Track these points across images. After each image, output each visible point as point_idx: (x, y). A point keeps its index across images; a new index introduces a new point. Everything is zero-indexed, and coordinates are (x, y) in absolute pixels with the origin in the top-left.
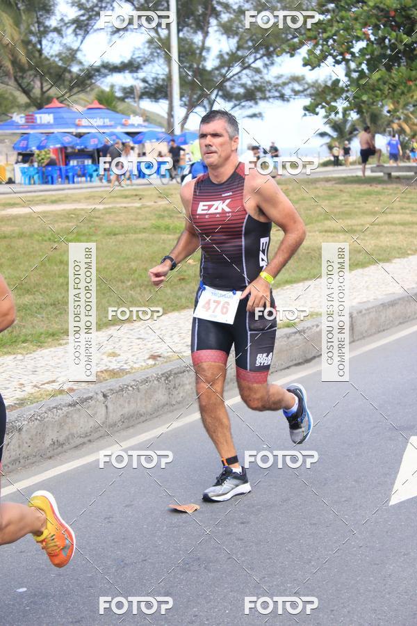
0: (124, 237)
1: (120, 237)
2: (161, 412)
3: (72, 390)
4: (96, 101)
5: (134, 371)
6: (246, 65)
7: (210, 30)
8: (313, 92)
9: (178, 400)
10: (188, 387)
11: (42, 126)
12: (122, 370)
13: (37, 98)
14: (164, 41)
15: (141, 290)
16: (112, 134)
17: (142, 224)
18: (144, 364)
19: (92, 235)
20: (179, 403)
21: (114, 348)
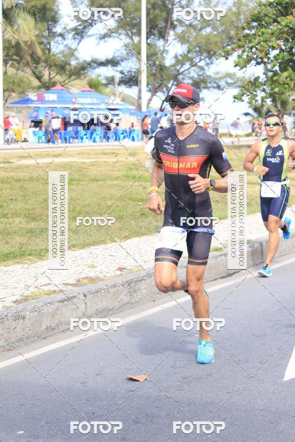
0: (103, 183)
1: (101, 183)
2: (124, 309)
3: (61, 291)
4: (87, 86)
5: (106, 278)
6: (194, 64)
7: (169, 38)
8: (240, 84)
9: (137, 300)
10: (144, 291)
11: (49, 102)
12: (98, 278)
13: (46, 82)
14: (137, 45)
16: (98, 109)
17: (116, 174)
18: (113, 274)
19: (81, 181)
20: (137, 302)
21: (93, 261)
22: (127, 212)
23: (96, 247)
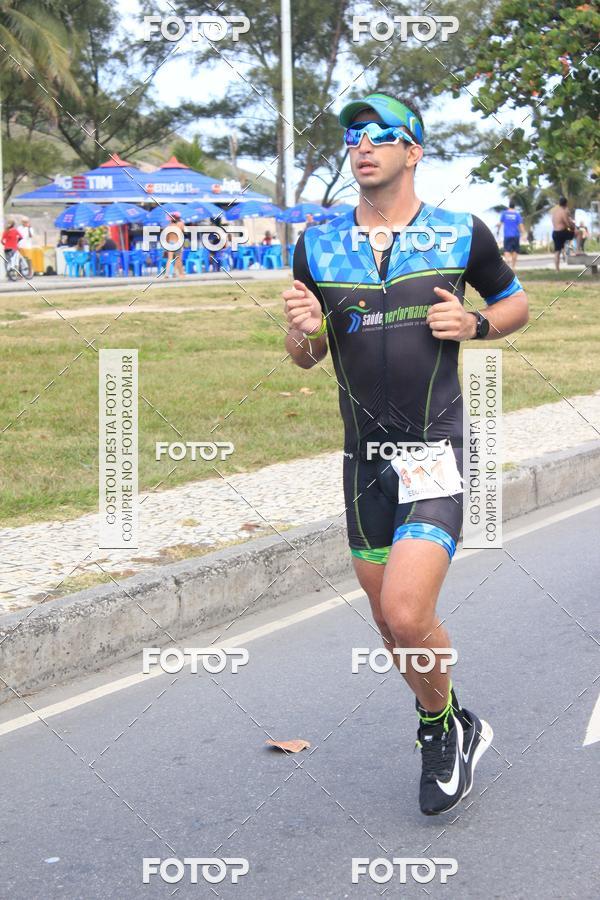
0: (209, 354)
1: (205, 354)
2: (258, 606)
3: (129, 573)
4: (174, 159)
5: (219, 547)
7: (339, 57)
8: (486, 147)
9: (284, 589)
10: (297, 571)
11: (97, 193)
12: (205, 545)
13: (90, 153)
14: (274, 73)
15: (232, 430)
16: (198, 205)
17: (237, 335)
18: (234, 537)
19: (166, 351)
20: (284, 594)
21: (193, 513)
22: (259, 412)
23: (197, 484)
